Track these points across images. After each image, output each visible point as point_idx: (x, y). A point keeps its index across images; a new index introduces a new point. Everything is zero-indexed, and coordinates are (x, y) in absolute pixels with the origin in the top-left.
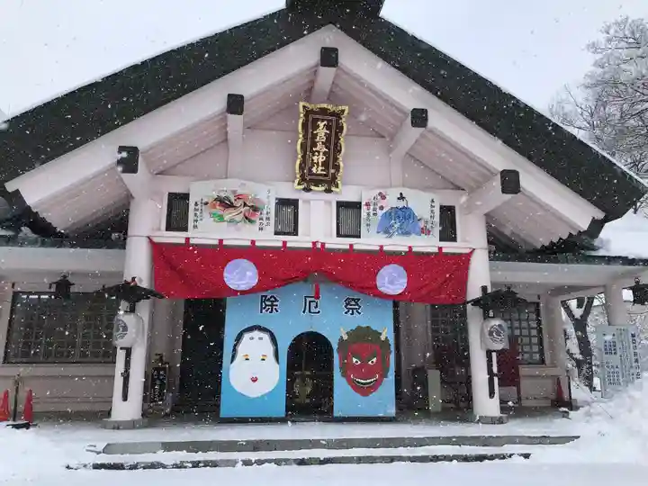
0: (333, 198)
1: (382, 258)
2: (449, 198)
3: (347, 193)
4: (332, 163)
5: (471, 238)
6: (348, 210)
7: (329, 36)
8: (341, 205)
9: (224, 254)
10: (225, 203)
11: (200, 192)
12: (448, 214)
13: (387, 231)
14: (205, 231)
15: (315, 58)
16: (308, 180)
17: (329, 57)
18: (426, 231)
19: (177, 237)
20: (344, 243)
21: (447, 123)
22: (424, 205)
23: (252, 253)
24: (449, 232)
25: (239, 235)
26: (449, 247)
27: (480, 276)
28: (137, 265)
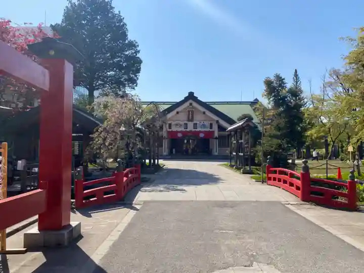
0: (193, 123)
1: (200, 132)
2: (211, 122)
3: (195, 122)
4: (192, 116)
5: (215, 128)
6: (195, 125)
7: (191, 101)
8: (194, 124)
9: (177, 132)
10: (177, 125)
11: (173, 123)
12: (211, 125)
13: (201, 128)
14: (174, 129)
15: (189, 105)
16: (189, 120)
17: (191, 104)
18: (208, 128)
19: (171, 130)
20: (194, 130)
21: (208, 113)
22: (207, 123)
23: (181, 132)
24: (211, 127)
25: (180, 129)
26: (211, 130)
27: (216, 134)
28: (165, 134)
